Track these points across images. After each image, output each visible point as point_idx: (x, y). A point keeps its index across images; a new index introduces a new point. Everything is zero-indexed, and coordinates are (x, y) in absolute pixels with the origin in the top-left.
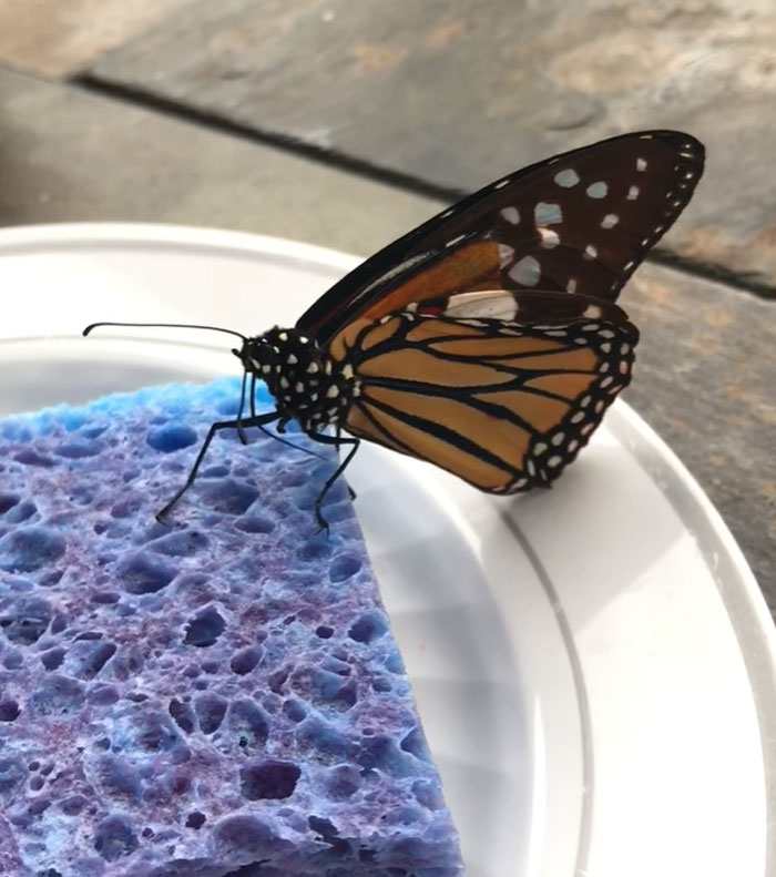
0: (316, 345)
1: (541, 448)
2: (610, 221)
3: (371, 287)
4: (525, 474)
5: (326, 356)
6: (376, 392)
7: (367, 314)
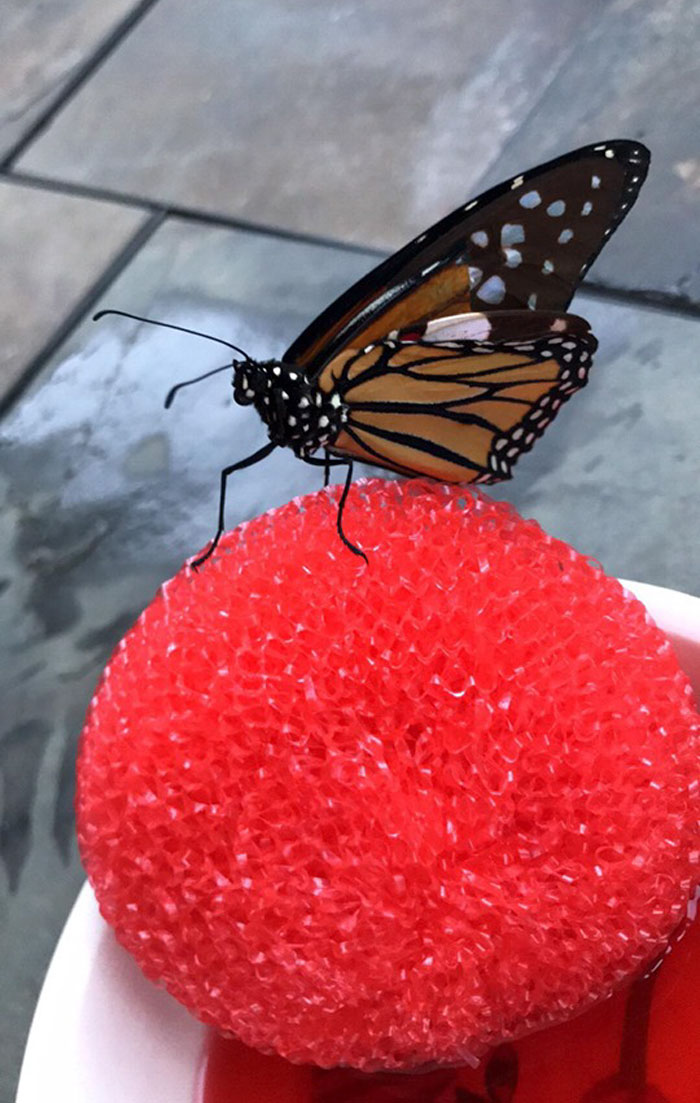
0: (306, 380)
1: (501, 444)
2: (566, 235)
3: (355, 320)
4: (489, 469)
5: (316, 389)
6: (360, 416)
7: (352, 345)
